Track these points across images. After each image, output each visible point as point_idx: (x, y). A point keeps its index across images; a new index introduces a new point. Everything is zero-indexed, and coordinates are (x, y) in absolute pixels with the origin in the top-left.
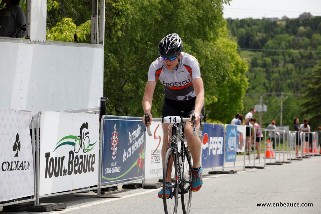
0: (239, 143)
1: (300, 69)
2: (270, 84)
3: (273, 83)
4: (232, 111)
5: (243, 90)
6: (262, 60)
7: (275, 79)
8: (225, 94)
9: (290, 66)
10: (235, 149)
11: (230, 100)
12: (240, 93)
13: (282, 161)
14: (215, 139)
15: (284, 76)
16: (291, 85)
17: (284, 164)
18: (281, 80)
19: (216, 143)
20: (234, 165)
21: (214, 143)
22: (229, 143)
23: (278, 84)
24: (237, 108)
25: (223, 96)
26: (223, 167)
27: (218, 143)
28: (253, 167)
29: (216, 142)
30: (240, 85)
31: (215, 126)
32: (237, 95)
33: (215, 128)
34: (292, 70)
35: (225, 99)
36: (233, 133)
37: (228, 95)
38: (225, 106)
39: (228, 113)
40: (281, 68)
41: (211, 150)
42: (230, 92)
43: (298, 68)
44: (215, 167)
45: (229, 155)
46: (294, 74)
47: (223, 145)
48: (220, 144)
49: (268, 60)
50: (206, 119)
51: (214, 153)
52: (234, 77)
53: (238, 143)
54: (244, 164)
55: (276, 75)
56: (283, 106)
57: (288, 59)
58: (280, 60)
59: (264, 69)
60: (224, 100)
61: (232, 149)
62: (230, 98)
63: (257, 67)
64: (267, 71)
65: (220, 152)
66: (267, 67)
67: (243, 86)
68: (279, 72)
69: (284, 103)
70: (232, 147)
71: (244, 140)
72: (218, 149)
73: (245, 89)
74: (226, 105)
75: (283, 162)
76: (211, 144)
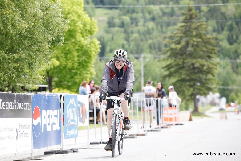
0: (81, 115)
1: (161, 27)
2: (129, 45)
3: (132, 44)
4: (81, 77)
5: (93, 52)
6: (120, 19)
7: (135, 40)
8: (72, 59)
9: (151, 25)
10: (76, 123)
11: (79, 65)
12: (89, 57)
13: (137, 133)
14: (50, 112)
15: (145, 36)
16: (152, 46)
17: (137, 136)
18: (142, 41)
19: (51, 118)
20: (76, 142)
21: (49, 117)
22: (68, 116)
23: (138, 46)
24: (88, 74)
25: (70, 61)
26: (61, 145)
27: (53, 116)
28: (100, 143)
29: (51, 116)
30: (89, 48)
31: (48, 97)
32: (87, 60)
33: (49, 99)
34: (153, 29)
35: (73, 64)
36: (72, 104)
37: (76, 59)
38: (74, 73)
39: (77, 80)
40: (141, 28)
41: (45, 125)
42: (78, 56)
43: (159, 27)
44: (50, 146)
45: (69, 130)
46: (155, 33)
47: (60, 119)
48: (56, 117)
49: (127, 19)
50: (53, 88)
51: (49, 129)
52: (83, 39)
53: (79, 116)
54: (88, 140)
55: (135, 35)
56: (144, 70)
57: (148, 16)
58: (139, 19)
59: (122, 29)
60: (71, 66)
61: (72, 123)
62: (78, 63)
63: (114, 26)
64: (125, 32)
65: (56, 127)
66: (125, 27)
67: (93, 49)
68: (139, 32)
69: (145, 67)
70: (72, 121)
71: (87, 111)
72: (55, 124)
73: (95, 52)
74: (73, 71)
75: (137, 135)
76: (44, 118)
